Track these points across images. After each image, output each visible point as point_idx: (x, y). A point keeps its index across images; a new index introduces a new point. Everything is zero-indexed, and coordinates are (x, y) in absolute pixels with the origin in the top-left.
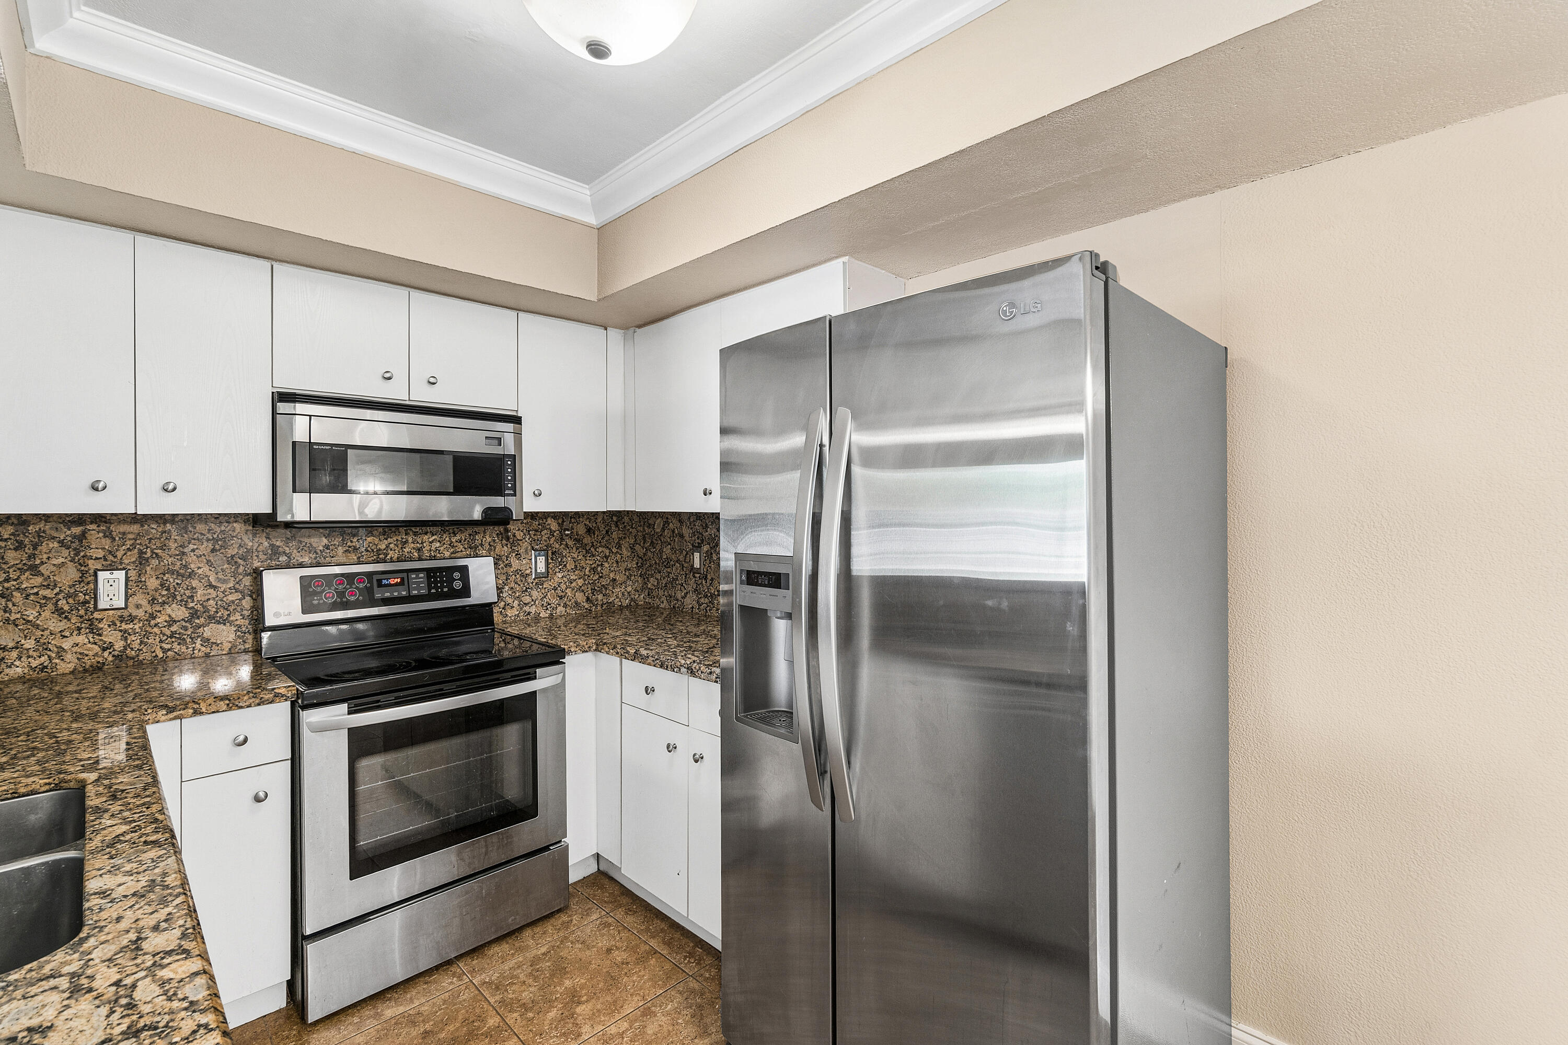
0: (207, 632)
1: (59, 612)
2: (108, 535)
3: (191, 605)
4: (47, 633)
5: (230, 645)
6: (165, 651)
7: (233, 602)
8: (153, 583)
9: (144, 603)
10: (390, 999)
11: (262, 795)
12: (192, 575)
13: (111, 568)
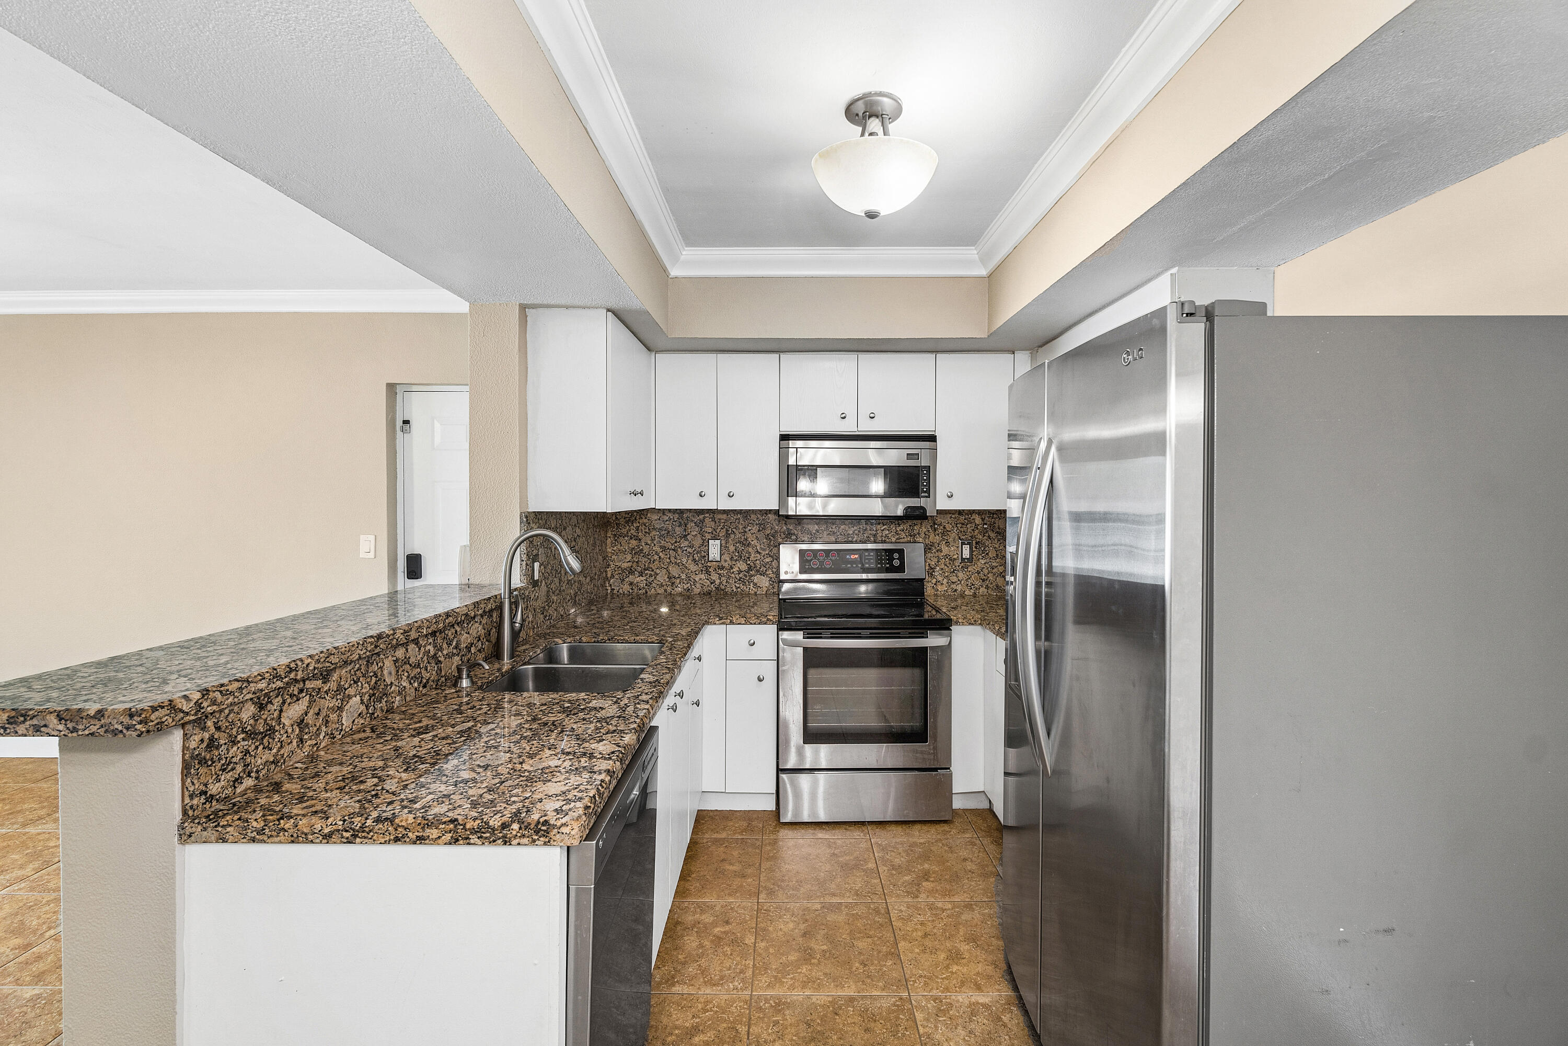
0: (756, 579)
1: (694, 560)
2: (713, 520)
3: (749, 562)
4: (690, 571)
5: (766, 589)
6: (737, 588)
7: (768, 562)
8: (732, 548)
9: (728, 559)
10: (824, 829)
11: (761, 677)
12: (749, 545)
13: (714, 538)
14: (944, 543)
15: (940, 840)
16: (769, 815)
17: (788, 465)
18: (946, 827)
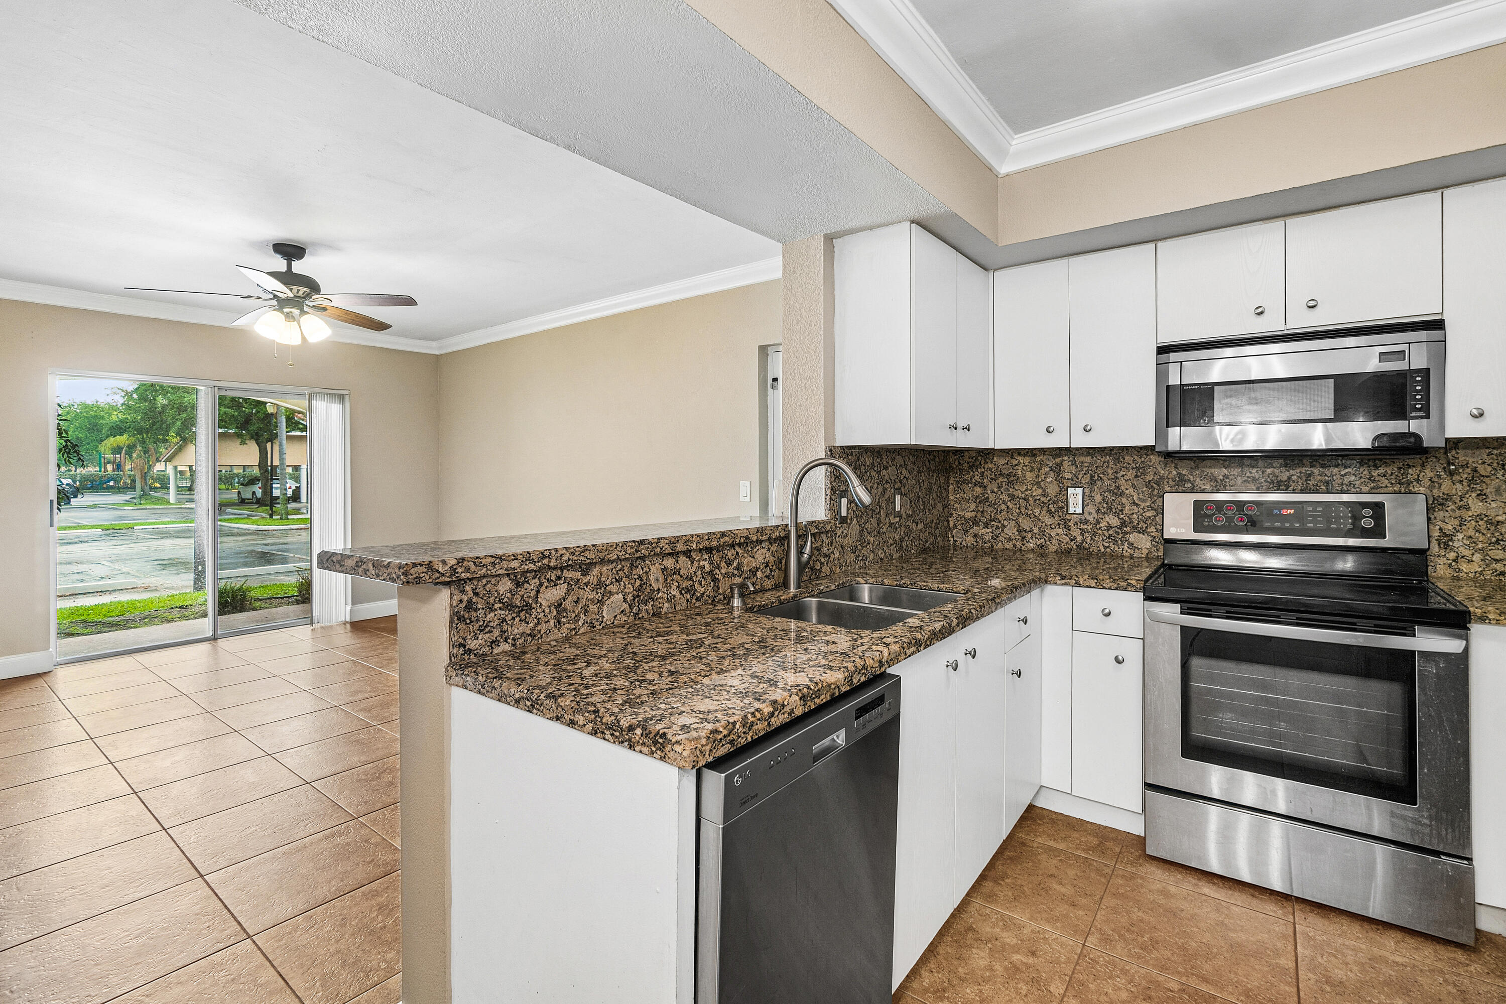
0: (1132, 538)
1: (1049, 511)
2: (1074, 463)
3: (1122, 516)
4: (1044, 524)
5: (1147, 551)
6: (1105, 548)
7: (1149, 517)
8: (1098, 498)
9: (1093, 511)
11: (1120, 658)
12: (1122, 494)
13: (1075, 486)
14: (1474, 495)
15: (1441, 972)
16: (1133, 839)
17: (1168, 386)
18: (1460, 955)
